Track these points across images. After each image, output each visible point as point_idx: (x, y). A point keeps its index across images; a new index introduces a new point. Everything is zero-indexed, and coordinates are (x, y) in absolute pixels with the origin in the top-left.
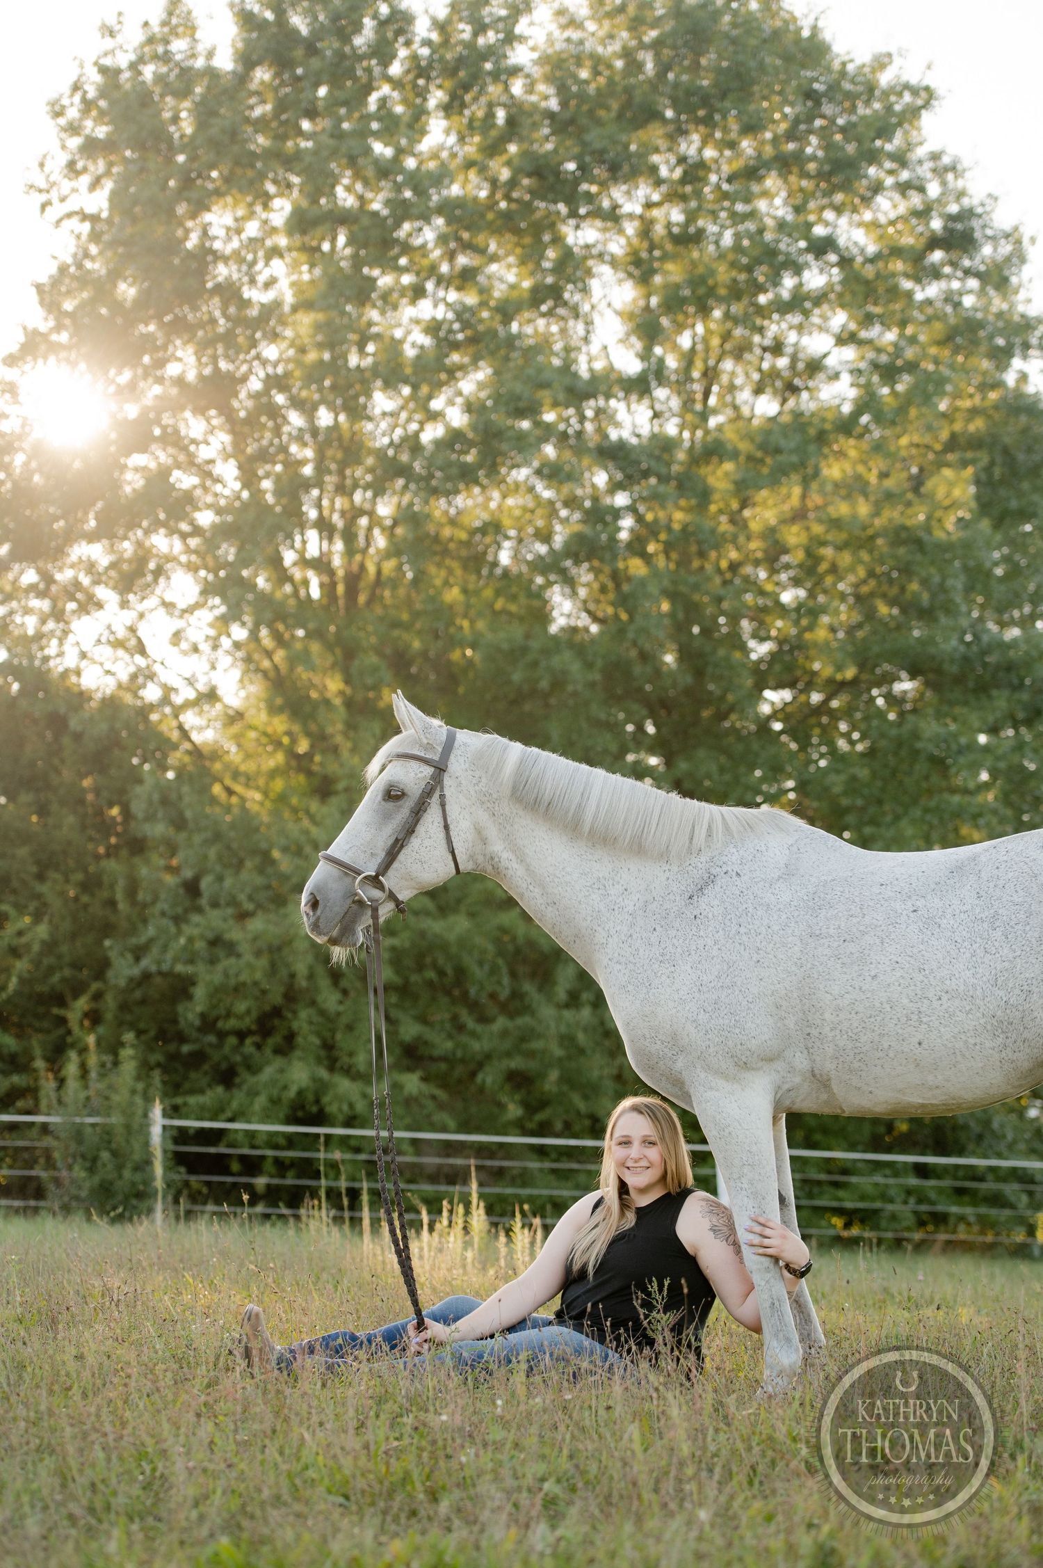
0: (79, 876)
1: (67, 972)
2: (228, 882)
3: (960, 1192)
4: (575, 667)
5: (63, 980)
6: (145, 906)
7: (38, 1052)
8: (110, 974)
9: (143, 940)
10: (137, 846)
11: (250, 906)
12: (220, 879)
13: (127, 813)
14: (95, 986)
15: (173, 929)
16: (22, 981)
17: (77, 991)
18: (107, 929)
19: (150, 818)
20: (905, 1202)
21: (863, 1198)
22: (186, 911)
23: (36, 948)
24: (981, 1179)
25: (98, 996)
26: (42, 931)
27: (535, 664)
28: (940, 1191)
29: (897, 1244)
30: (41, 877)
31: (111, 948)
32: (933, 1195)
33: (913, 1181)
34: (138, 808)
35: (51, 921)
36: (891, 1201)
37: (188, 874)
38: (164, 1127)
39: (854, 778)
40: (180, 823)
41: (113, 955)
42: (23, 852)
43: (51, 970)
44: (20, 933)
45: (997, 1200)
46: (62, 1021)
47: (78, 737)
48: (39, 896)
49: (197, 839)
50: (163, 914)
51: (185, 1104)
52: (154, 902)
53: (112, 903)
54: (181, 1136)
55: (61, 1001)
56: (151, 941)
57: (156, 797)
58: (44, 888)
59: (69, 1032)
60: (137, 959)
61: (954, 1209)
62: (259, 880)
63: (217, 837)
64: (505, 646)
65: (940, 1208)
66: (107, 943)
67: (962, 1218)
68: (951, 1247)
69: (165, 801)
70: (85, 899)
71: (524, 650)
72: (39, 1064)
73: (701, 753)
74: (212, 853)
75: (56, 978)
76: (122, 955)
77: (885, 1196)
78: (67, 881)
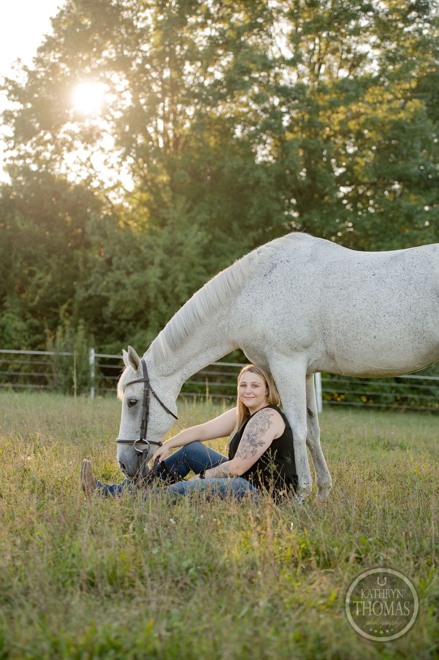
0: (64, 257)
1: (59, 295)
2: (123, 260)
3: (413, 389)
4: (264, 176)
5: (57, 298)
6: (90, 269)
7: (46, 326)
8: (76, 296)
9: (89, 282)
10: (88, 245)
11: (131, 270)
12: (120, 258)
13: (84, 232)
14: (70, 300)
15: (101, 279)
16: (41, 298)
17: (63, 302)
18: (75, 278)
19: (93, 234)
20: (391, 392)
21: (374, 390)
22: (106, 271)
23: (46, 285)
24: (421, 384)
25: (70, 305)
26: (49, 278)
27: (248, 174)
28: (405, 388)
29: (388, 409)
30: (49, 257)
31: (76, 285)
32: (402, 390)
33: (394, 384)
34: (88, 229)
35: (52, 275)
36: (385, 392)
37: (108, 256)
38: (95, 357)
39: (374, 223)
40: (105, 236)
41: (77, 288)
42: (42, 246)
43: (52, 294)
44: (40, 279)
45: (427, 392)
46: (57, 314)
47: (65, 201)
48: (48, 264)
49: (111, 242)
50: (97, 272)
51: (105, 348)
52: (94, 267)
53: (77, 268)
54: (102, 361)
55: (56, 306)
56: (92, 283)
57: (95, 225)
58: (50, 261)
59: (59, 318)
60: (87, 290)
61: (410, 396)
62: (136, 259)
63: (120, 241)
64: (236, 167)
65: (404, 395)
66: (75, 283)
67: (413, 399)
68: (408, 411)
69: (99, 227)
70: (66, 265)
71: (244, 169)
72: (47, 331)
73: (314, 212)
74: (117, 248)
75: (54, 297)
76: (81, 288)
77: (383, 390)
78: (59, 258)
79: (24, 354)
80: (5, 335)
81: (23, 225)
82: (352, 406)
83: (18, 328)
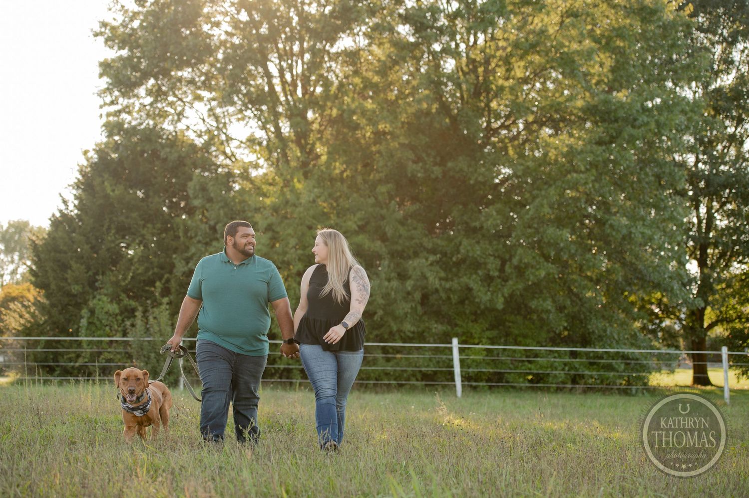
1: (156, 270)
3: (591, 364)
5: (154, 274)
6: (191, 238)
8: (175, 271)
9: (189, 254)
15: (203, 249)
18: (175, 250)
19: (196, 197)
20: (563, 370)
21: (541, 367)
22: (211, 240)
24: (602, 358)
25: (167, 281)
28: (581, 364)
29: (559, 390)
30: (144, 226)
31: (175, 258)
32: (577, 366)
33: (567, 360)
36: (556, 369)
37: (212, 223)
40: (208, 199)
41: (176, 262)
42: (135, 215)
43: (148, 270)
45: (610, 368)
46: (152, 293)
49: (216, 206)
50: (199, 242)
52: (196, 236)
53: (177, 237)
56: (194, 254)
57: (197, 187)
58: (144, 232)
59: (155, 298)
60: (187, 263)
61: (587, 372)
65: (580, 372)
66: (174, 256)
67: (592, 377)
68: (585, 391)
69: (202, 189)
72: (138, 314)
74: (222, 212)
75: (150, 273)
76: (180, 261)
77: (552, 366)
78: (154, 228)
79: (117, 341)
80: (95, 321)
81: (113, 191)
82: (513, 387)
83: (111, 312)
